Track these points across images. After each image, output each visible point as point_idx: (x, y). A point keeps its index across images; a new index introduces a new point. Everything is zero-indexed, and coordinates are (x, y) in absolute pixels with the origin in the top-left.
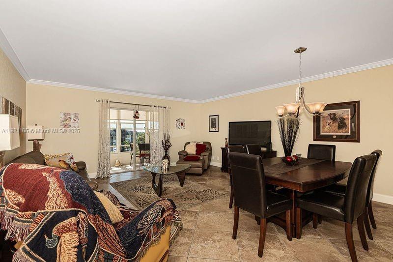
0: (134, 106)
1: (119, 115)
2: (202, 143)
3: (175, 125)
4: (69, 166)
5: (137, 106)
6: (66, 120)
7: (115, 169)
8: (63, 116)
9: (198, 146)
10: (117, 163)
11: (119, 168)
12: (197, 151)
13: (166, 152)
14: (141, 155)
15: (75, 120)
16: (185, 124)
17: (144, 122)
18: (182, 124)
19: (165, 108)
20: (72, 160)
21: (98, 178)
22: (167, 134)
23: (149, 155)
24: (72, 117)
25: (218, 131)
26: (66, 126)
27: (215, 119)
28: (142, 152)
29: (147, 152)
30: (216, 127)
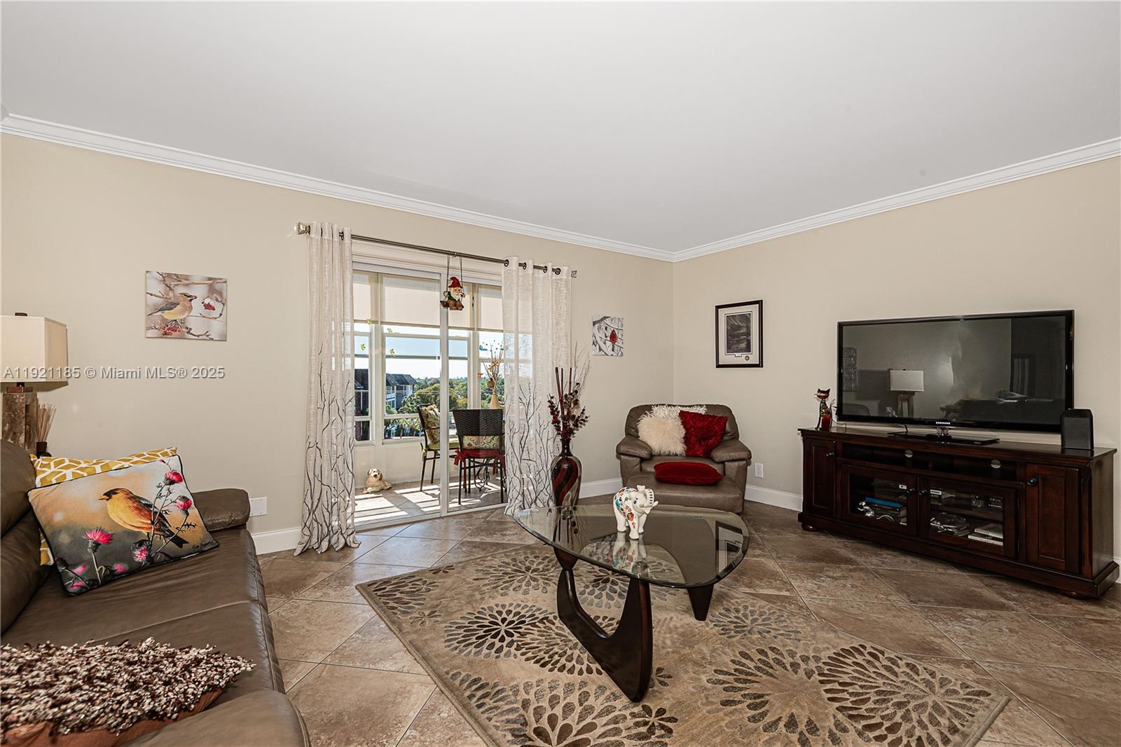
0: (442, 260)
1: (377, 302)
2: (702, 411)
3: (591, 340)
4: (160, 521)
5: (455, 262)
6: (171, 306)
7: (369, 507)
8: (158, 288)
9: (687, 418)
10: (373, 480)
11: (382, 502)
12: (687, 440)
13: (566, 443)
14: (464, 454)
15: (208, 307)
16: (625, 339)
17: (465, 334)
18: (613, 337)
19: (558, 271)
20: (179, 490)
21: (306, 552)
22: (566, 374)
23: (499, 453)
24: (199, 292)
25: (760, 365)
26: (170, 330)
27: (746, 318)
28: (467, 440)
29: (488, 442)
30: (748, 349)
